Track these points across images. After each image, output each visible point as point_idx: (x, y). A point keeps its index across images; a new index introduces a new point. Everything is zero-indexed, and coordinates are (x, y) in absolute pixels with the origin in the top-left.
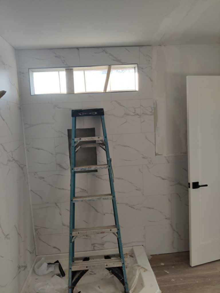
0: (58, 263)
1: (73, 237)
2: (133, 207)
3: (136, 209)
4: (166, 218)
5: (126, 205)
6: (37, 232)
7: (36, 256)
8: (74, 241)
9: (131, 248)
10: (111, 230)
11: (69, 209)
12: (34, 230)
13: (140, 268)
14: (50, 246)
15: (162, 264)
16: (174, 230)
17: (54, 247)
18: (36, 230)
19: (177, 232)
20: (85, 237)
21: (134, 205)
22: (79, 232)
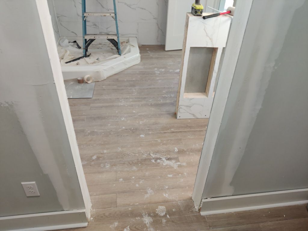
0: (76, 43)
1: (85, 17)
2: (130, 6)
3: (132, 9)
4: (154, 18)
5: (125, 4)
6: (59, 19)
7: (60, 37)
8: (86, 20)
9: (128, 38)
10: (110, 15)
11: (81, 2)
12: (56, 17)
13: (130, 45)
14: (69, 31)
15: (147, 49)
16: (159, 28)
17: (72, 32)
18: (58, 17)
19: (161, 30)
20: (95, 26)
21: (131, 5)
22: (89, 14)
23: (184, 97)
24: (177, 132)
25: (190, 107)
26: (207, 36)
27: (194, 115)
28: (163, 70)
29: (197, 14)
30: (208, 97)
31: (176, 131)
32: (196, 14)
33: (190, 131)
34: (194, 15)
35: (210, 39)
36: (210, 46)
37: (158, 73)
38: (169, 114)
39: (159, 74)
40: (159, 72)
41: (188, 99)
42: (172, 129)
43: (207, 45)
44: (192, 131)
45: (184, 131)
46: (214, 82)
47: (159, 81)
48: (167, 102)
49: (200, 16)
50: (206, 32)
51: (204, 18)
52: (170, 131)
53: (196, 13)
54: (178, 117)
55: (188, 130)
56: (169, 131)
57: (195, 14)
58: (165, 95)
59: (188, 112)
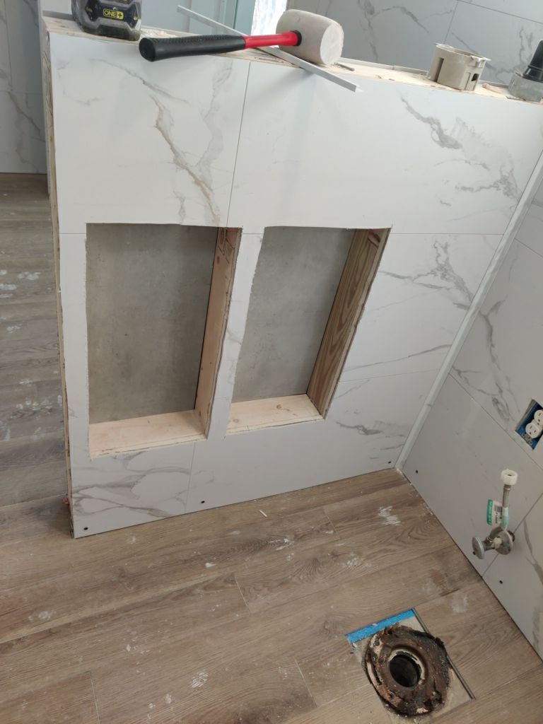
23: (95, 453)
24: (68, 625)
25: (130, 486)
26: (179, 163)
27: (151, 510)
28: (33, 277)
29: (103, 21)
30: (207, 437)
31: (66, 619)
32: (95, 24)
33: (135, 606)
34: (88, 30)
35: (197, 182)
36: (198, 218)
37: (8, 292)
38: (37, 512)
39: (15, 295)
40: (12, 287)
41: (115, 458)
42: (45, 615)
43: (182, 211)
44: (146, 604)
45: (105, 615)
46: (233, 380)
47: (9, 329)
48: (35, 438)
49: (124, 35)
50: (170, 143)
51: (150, 50)
52: (34, 630)
53: (94, 16)
54: (78, 531)
55: (126, 601)
56: (24, 632)
57: (87, 20)
58: (28, 403)
59: (122, 506)
